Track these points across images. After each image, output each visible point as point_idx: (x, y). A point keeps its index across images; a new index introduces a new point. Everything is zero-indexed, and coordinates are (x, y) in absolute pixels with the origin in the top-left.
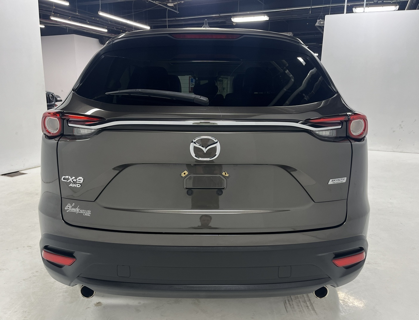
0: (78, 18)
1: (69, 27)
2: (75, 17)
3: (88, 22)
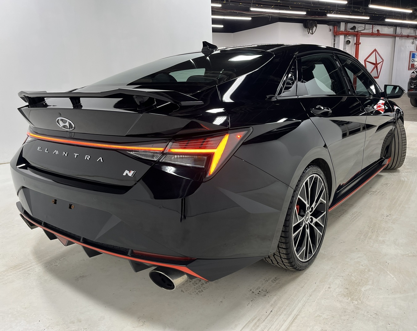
0: (280, 6)
1: (271, 16)
2: (277, 5)
3: (291, 8)
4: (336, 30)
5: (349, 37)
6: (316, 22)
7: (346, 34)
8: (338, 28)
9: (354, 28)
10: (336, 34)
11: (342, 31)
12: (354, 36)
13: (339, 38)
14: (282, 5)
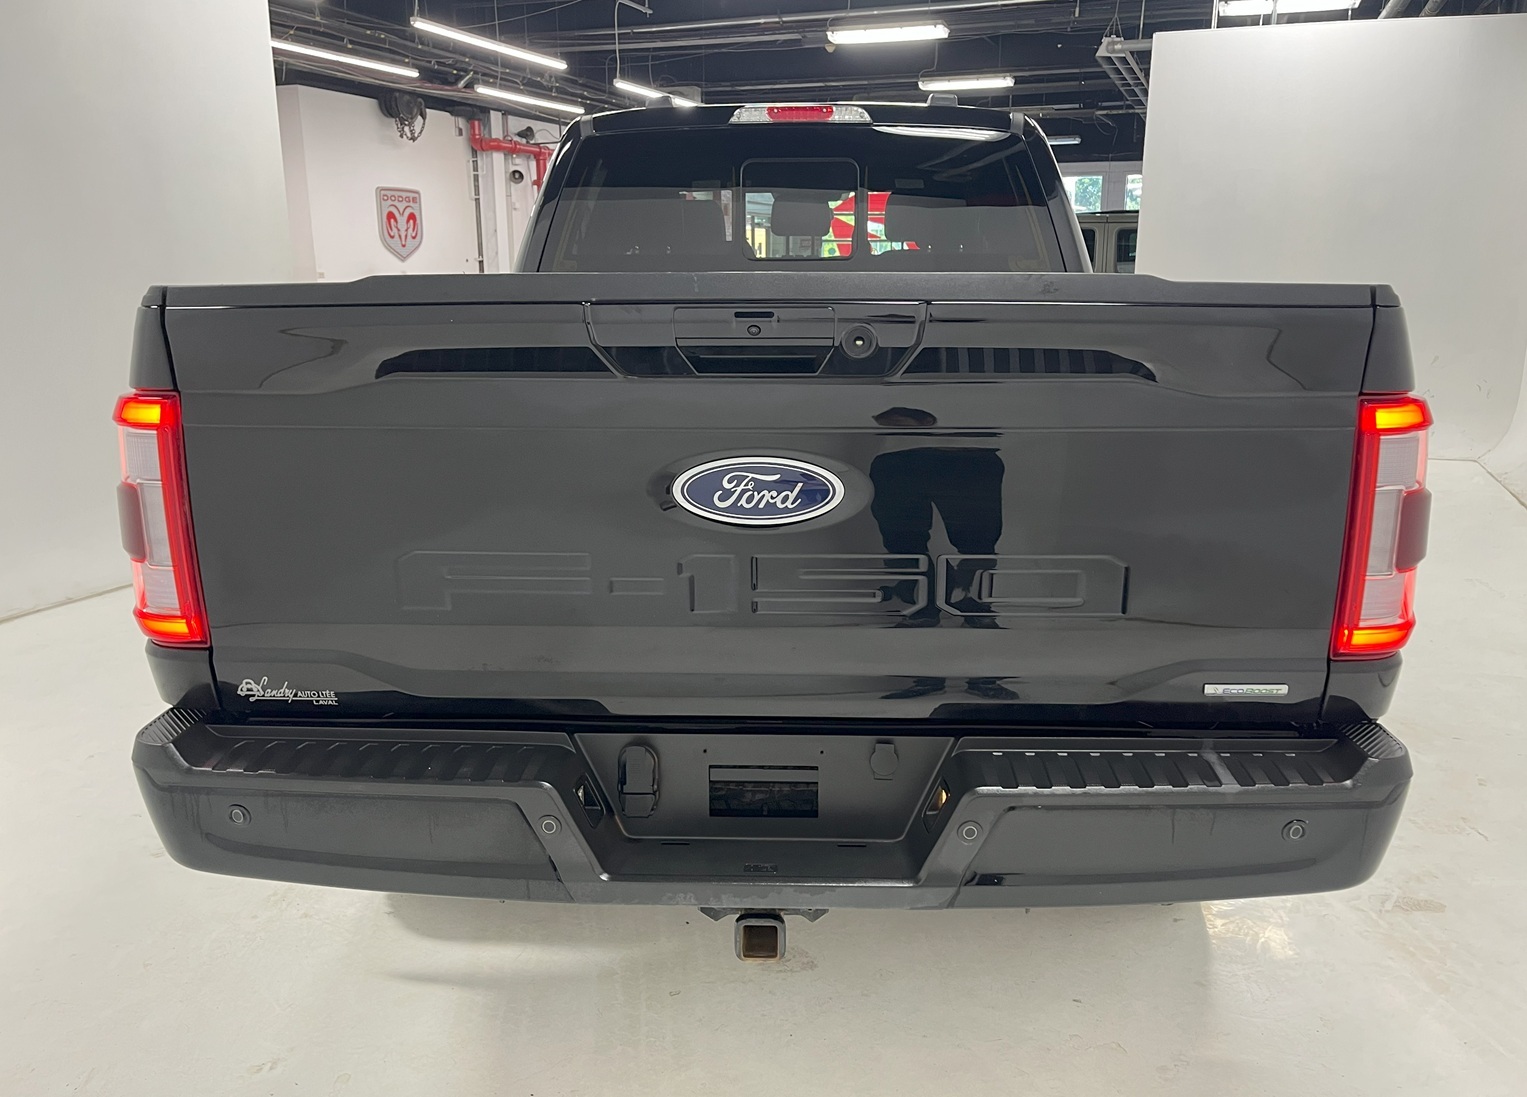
0: (316, 32)
1: (287, 64)
2: (307, 30)
3: (350, 46)
4: (477, 132)
5: (518, 161)
6: (420, 100)
7: (511, 151)
8: (482, 128)
9: (527, 133)
10: (480, 145)
11: (496, 140)
12: (529, 157)
13: (489, 159)
14: (323, 33)
